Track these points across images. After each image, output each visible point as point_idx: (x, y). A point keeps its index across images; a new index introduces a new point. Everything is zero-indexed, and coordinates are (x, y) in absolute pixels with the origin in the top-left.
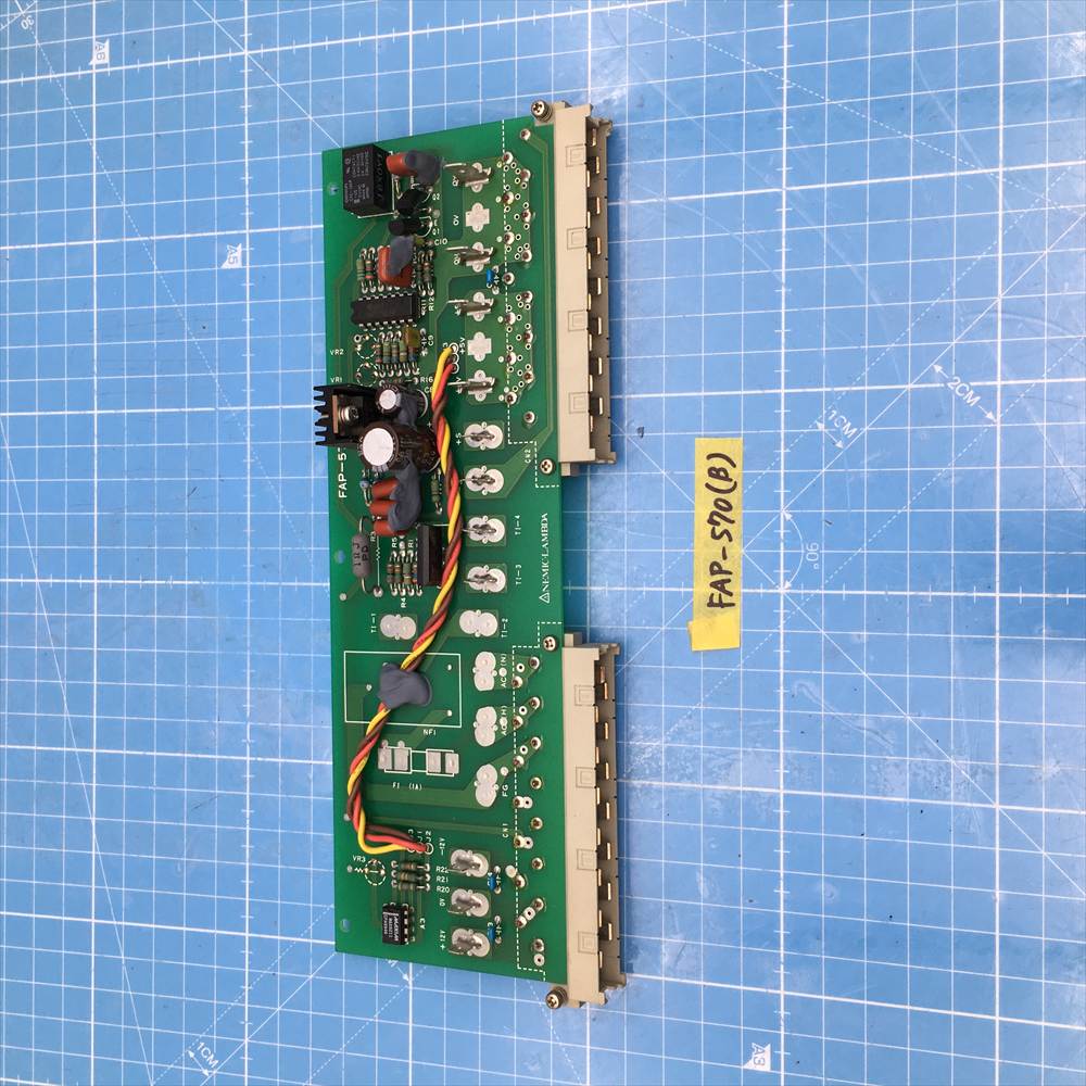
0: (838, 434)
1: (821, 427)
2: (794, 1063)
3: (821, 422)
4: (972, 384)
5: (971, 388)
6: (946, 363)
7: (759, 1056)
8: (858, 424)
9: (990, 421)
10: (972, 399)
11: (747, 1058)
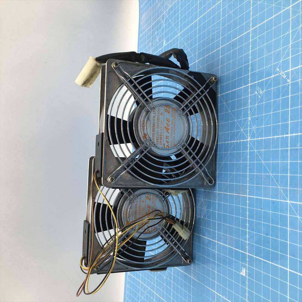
0: (259, 94)
1: (256, 92)
2: (249, 275)
3: (256, 91)
4: (285, 72)
5: (285, 73)
6: (279, 68)
7: (243, 271)
8: (263, 90)
9: (288, 82)
10: (285, 77)
11: (241, 271)
